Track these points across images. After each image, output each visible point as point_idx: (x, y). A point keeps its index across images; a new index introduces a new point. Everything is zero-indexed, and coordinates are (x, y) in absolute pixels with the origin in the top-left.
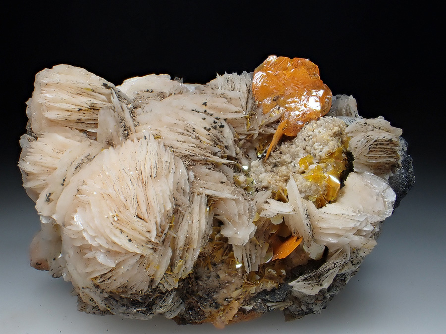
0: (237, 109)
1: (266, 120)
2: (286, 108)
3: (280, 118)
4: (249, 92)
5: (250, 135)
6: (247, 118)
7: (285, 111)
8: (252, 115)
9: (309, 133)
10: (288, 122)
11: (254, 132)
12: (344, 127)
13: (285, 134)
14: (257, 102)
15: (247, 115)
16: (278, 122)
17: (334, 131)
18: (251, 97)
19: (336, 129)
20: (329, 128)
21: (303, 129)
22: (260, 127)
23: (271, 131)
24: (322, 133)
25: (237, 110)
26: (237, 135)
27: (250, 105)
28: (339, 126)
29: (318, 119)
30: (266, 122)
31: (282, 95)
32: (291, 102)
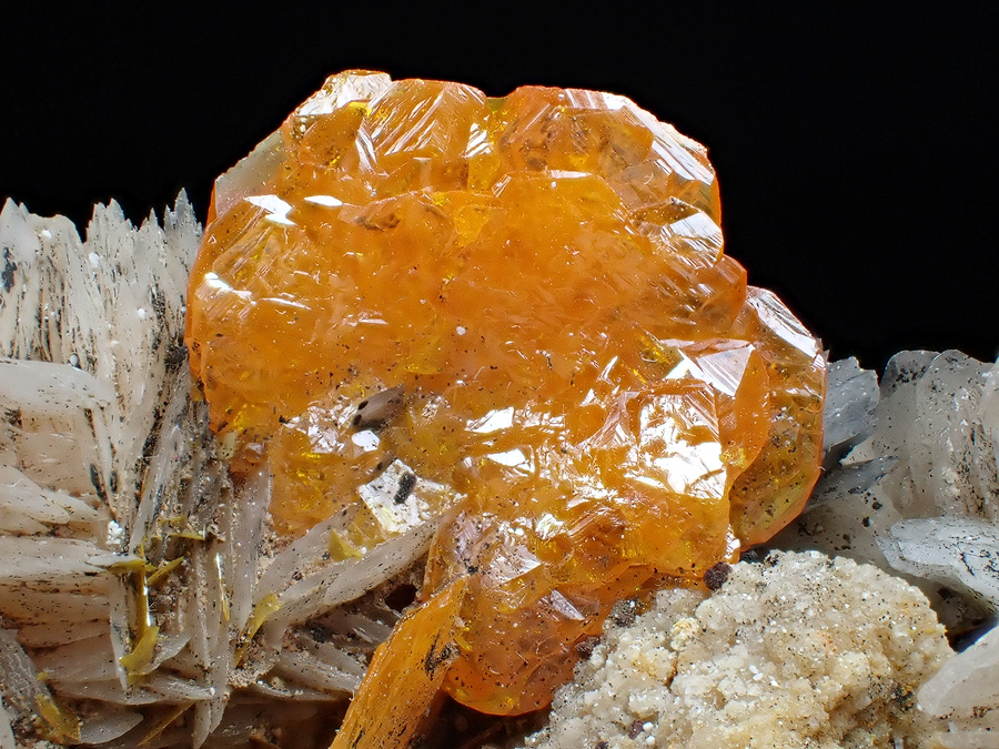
0: (58, 505)
1: (297, 592)
2: (460, 481)
3: (418, 565)
4: (175, 357)
5: (167, 708)
6: (132, 580)
7: (458, 508)
8: (183, 547)
9: (641, 702)
10: (471, 602)
11: (193, 692)
12: (927, 646)
13: (461, 696)
14: (231, 439)
15: (132, 558)
16: (400, 594)
17: (832, 688)
18: (178, 403)
19: (853, 667)
20: (791, 667)
21: (596, 659)
22: (246, 647)
23: (336, 672)
24: (733, 707)
25: (60, 516)
26: (52, 711)
27: (164, 470)
28: (885, 639)
29: (714, 579)
30: (292, 606)
31: (435, 384)
32: (504, 441)
